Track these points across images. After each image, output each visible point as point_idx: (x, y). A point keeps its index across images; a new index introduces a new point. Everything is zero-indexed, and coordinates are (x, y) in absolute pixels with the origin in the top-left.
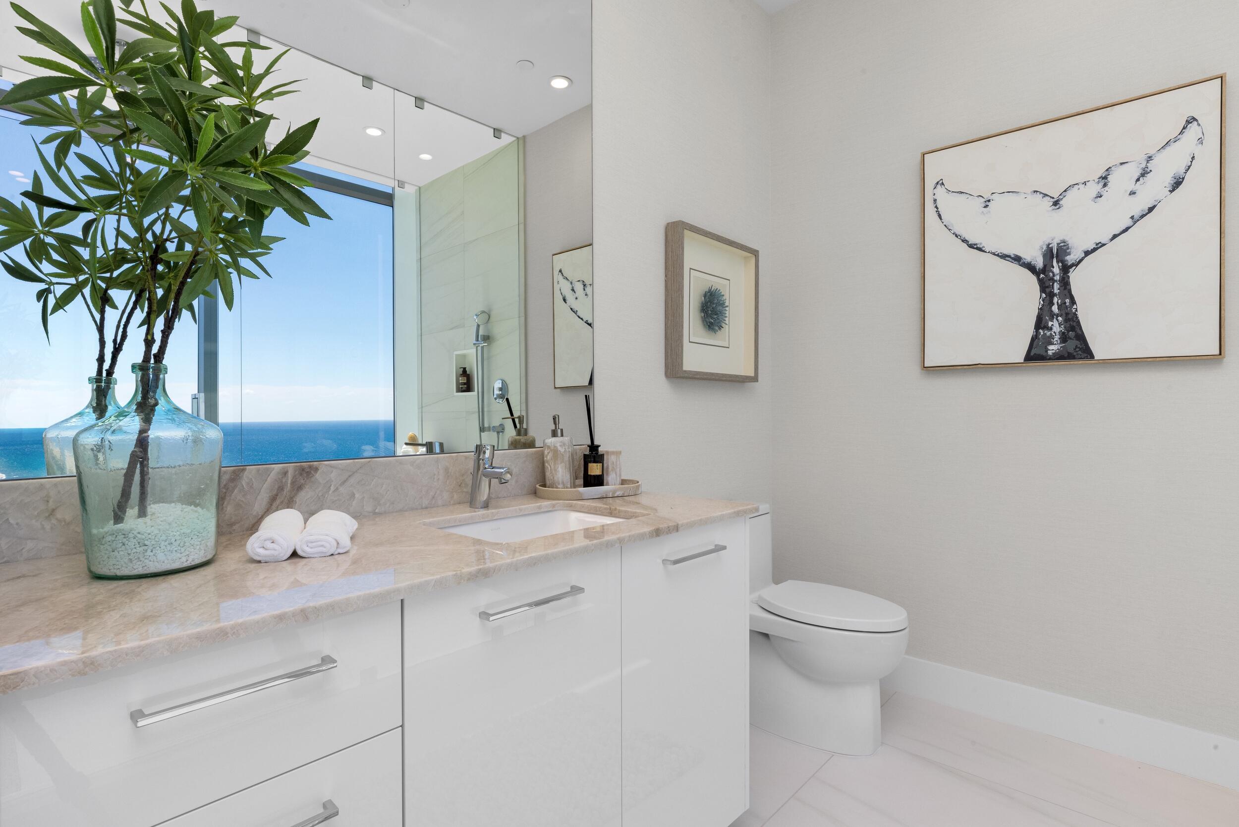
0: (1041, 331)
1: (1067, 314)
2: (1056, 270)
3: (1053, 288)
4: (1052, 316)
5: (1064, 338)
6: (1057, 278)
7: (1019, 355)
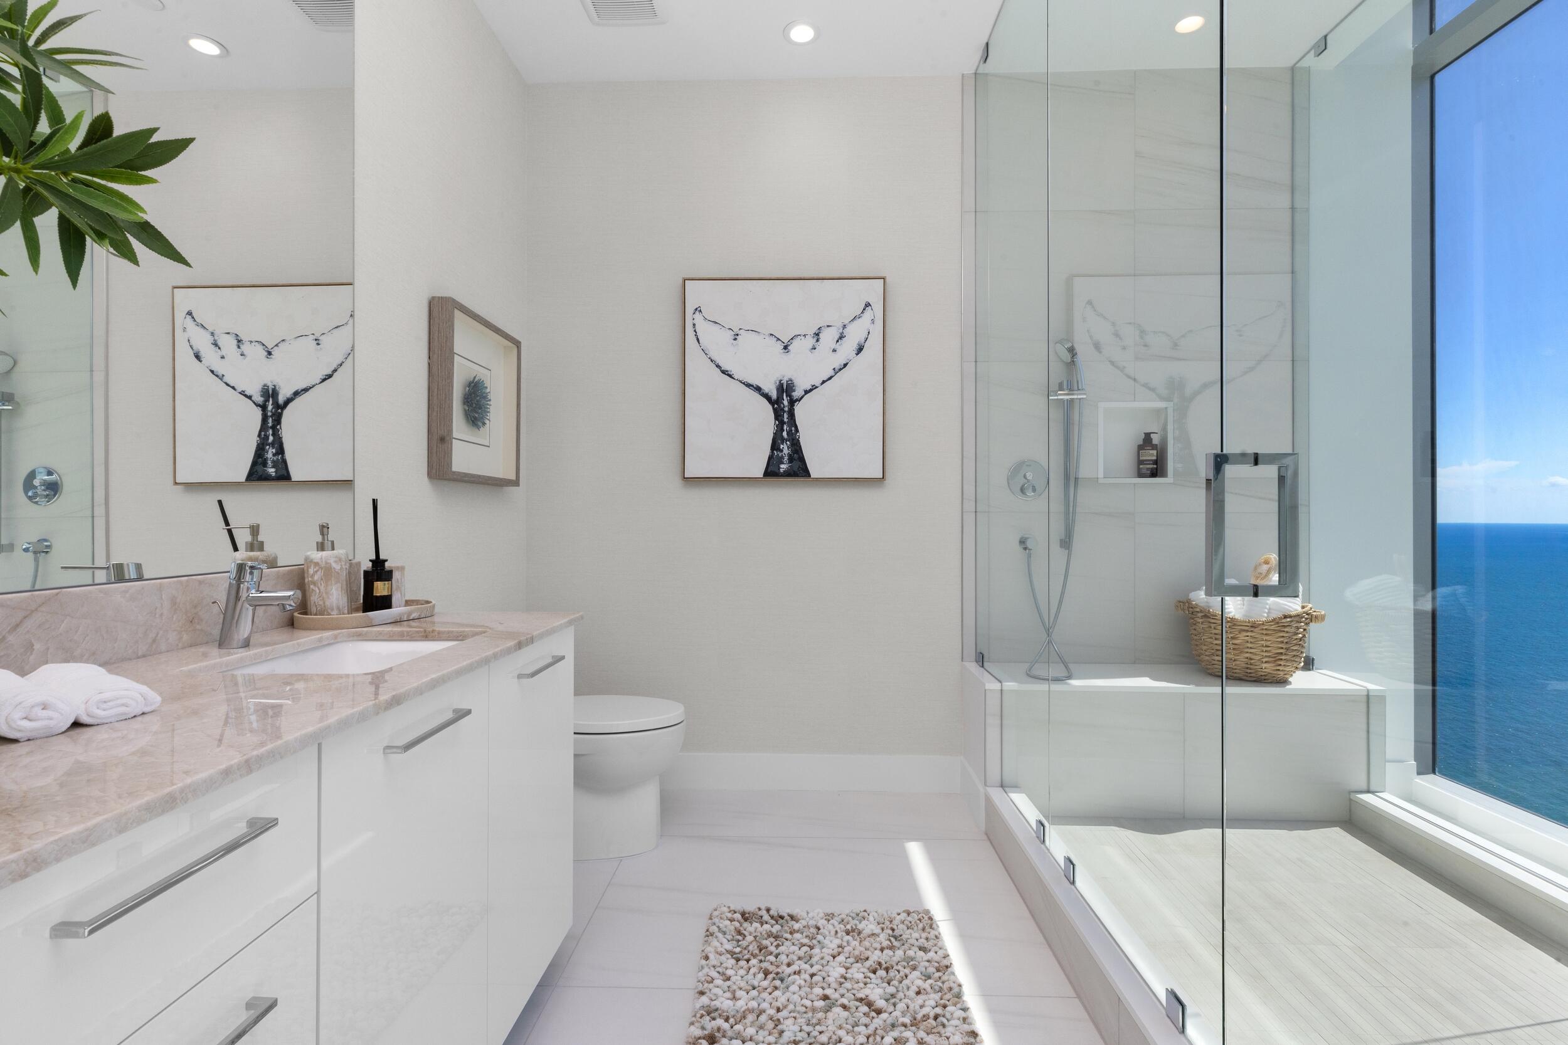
0: (775, 452)
1: (793, 440)
2: (786, 402)
3: (783, 417)
4: (783, 440)
5: (791, 459)
6: (786, 409)
7: (759, 472)
